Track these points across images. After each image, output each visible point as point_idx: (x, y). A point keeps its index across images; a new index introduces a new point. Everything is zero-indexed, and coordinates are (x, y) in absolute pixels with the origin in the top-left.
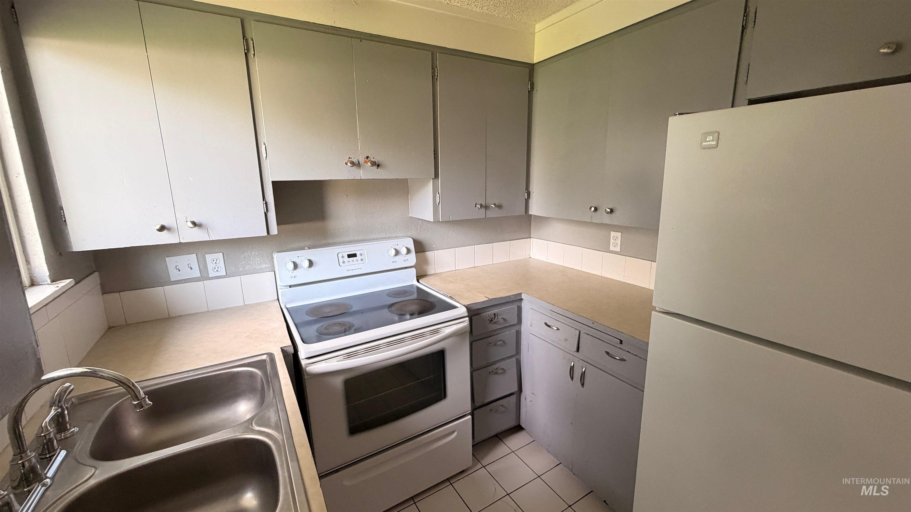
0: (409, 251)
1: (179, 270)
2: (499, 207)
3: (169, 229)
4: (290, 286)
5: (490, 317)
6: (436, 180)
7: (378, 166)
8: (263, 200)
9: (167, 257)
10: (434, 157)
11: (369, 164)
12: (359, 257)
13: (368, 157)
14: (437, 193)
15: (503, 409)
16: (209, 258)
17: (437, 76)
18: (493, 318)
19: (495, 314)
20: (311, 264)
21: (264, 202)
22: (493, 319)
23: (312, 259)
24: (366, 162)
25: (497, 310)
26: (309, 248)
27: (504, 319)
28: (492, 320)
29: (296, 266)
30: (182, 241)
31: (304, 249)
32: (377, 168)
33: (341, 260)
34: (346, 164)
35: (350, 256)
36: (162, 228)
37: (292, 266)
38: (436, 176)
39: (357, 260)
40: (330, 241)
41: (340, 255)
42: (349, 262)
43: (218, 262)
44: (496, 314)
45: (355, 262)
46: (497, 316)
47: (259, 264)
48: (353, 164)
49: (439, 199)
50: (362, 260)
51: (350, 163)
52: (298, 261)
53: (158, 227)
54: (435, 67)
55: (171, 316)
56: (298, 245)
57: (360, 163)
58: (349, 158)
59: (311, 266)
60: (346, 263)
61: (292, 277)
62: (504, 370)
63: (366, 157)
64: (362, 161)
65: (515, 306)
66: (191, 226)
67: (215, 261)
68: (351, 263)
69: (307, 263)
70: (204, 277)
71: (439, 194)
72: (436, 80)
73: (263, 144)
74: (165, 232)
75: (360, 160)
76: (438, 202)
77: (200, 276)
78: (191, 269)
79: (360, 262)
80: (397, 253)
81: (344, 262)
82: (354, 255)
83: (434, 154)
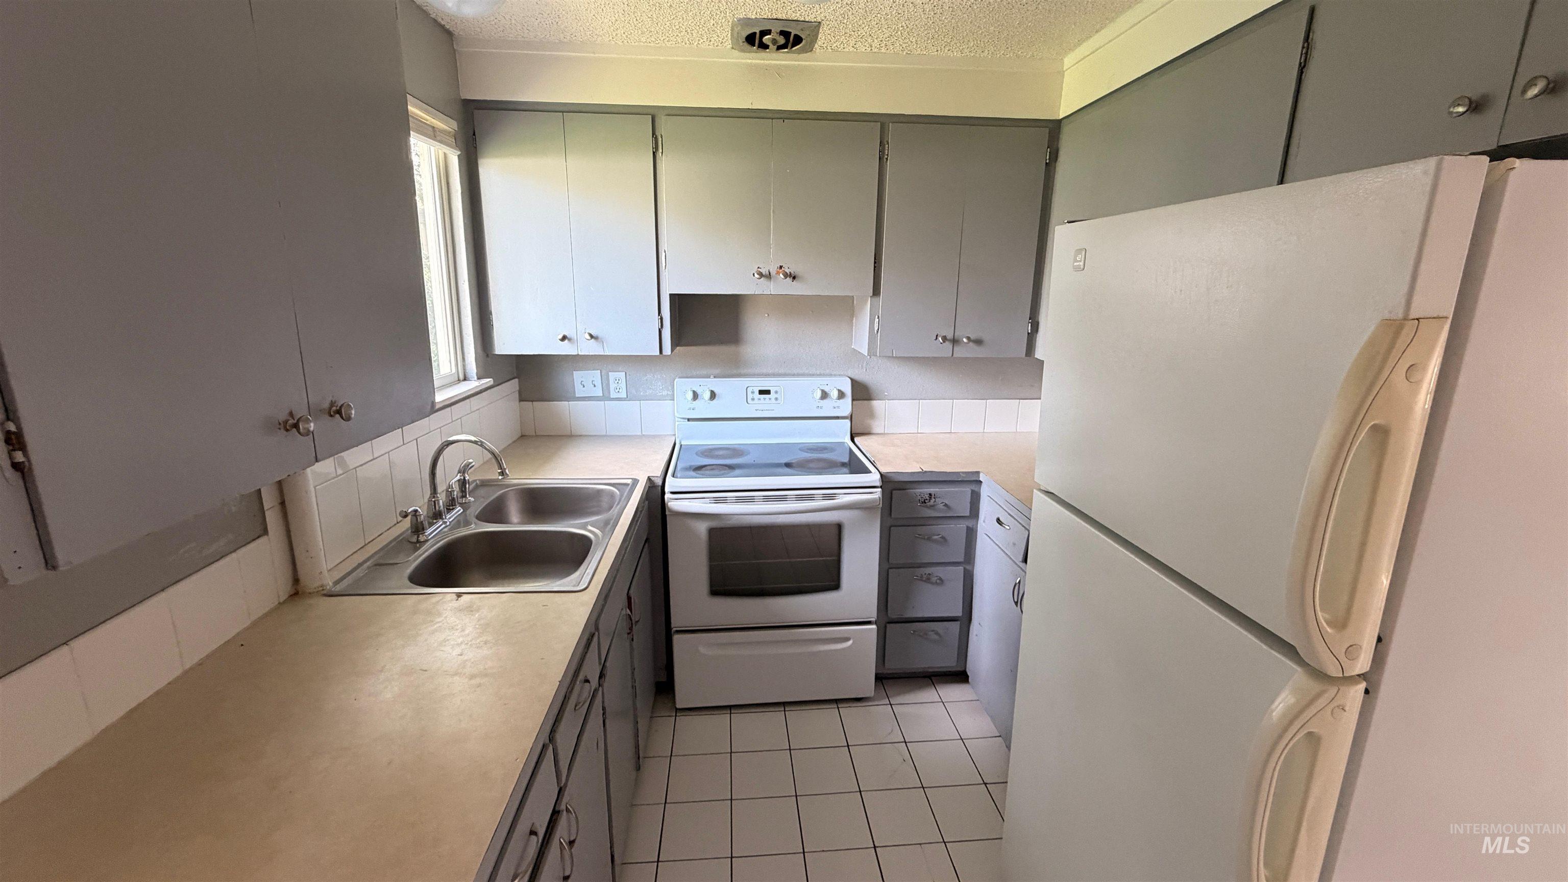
0: (841, 395)
1: (584, 387)
2: (979, 342)
3: (570, 340)
4: (689, 420)
5: (922, 498)
6: (875, 299)
7: (794, 278)
8: (659, 315)
9: (574, 370)
10: (875, 267)
11: (782, 276)
12: (772, 395)
13: (781, 267)
14: (877, 317)
15: (936, 637)
16: (612, 375)
17: (888, 155)
18: (926, 499)
19: (930, 494)
20: (713, 395)
21: (659, 317)
22: (926, 501)
23: (716, 391)
24: (778, 273)
25: (937, 490)
26: (715, 377)
27: (946, 505)
28: (925, 503)
29: (695, 396)
30: (580, 353)
31: (709, 377)
32: (793, 281)
33: (750, 396)
34: (754, 275)
35: (762, 392)
36: (564, 338)
37: (690, 395)
38: (876, 292)
39: (770, 399)
40: (743, 371)
41: (750, 390)
42: (760, 399)
43: (620, 382)
44: (933, 495)
45: (767, 401)
46: (934, 498)
47: (660, 389)
48: (761, 275)
49: (877, 325)
50: (776, 399)
51: (758, 274)
52: (699, 391)
53: (560, 337)
54: (886, 143)
55: (573, 434)
56: (704, 372)
57: (771, 274)
58: (759, 268)
59: (714, 399)
60: (756, 401)
61: (690, 409)
62: (940, 579)
63: (779, 266)
64: (773, 273)
65: (967, 490)
66: (589, 337)
67: (617, 381)
68: (762, 401)
69: (707, 395)
70: (606, 397)
71: (878, 318)
72: (885, 160)
73: (663, 250)
74: (566, 341)
75: (771, 270)
76: (876, 329)
77: (602, 395)
78: (595, 386)
79: (773, 401)
80: (825, 395)
81: (753, 399)
82: (767, 392)
83: (875, 263)
